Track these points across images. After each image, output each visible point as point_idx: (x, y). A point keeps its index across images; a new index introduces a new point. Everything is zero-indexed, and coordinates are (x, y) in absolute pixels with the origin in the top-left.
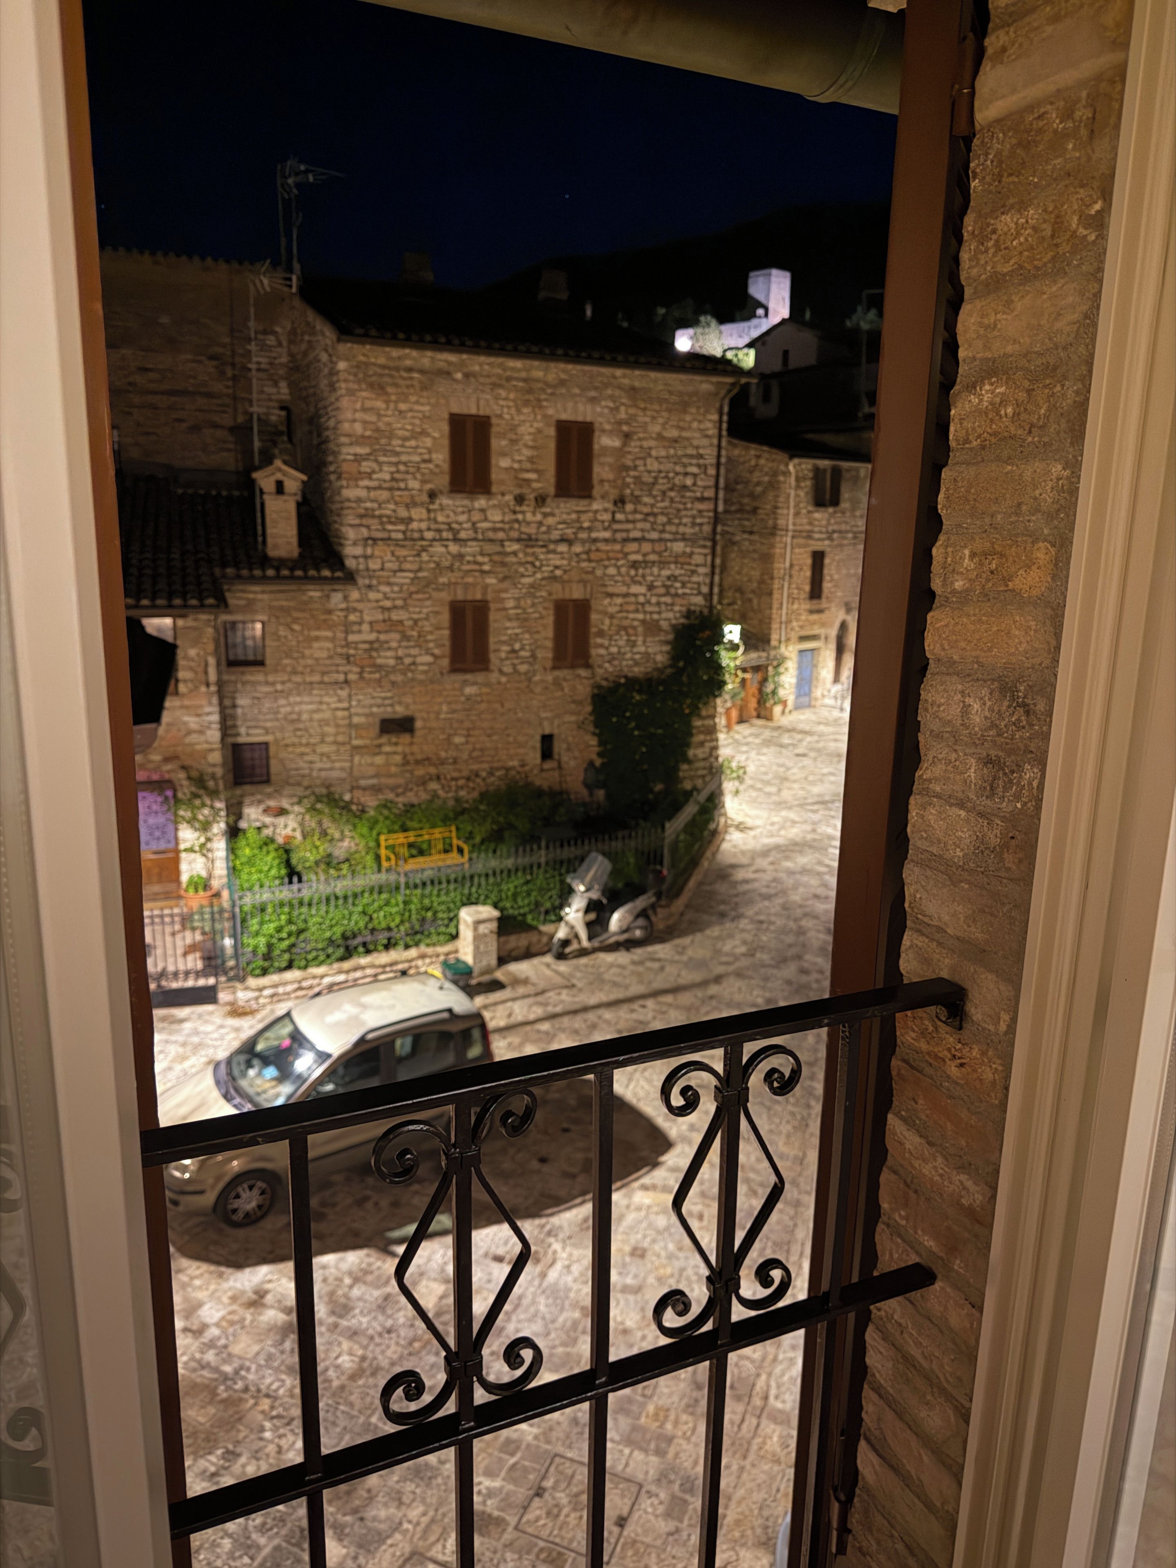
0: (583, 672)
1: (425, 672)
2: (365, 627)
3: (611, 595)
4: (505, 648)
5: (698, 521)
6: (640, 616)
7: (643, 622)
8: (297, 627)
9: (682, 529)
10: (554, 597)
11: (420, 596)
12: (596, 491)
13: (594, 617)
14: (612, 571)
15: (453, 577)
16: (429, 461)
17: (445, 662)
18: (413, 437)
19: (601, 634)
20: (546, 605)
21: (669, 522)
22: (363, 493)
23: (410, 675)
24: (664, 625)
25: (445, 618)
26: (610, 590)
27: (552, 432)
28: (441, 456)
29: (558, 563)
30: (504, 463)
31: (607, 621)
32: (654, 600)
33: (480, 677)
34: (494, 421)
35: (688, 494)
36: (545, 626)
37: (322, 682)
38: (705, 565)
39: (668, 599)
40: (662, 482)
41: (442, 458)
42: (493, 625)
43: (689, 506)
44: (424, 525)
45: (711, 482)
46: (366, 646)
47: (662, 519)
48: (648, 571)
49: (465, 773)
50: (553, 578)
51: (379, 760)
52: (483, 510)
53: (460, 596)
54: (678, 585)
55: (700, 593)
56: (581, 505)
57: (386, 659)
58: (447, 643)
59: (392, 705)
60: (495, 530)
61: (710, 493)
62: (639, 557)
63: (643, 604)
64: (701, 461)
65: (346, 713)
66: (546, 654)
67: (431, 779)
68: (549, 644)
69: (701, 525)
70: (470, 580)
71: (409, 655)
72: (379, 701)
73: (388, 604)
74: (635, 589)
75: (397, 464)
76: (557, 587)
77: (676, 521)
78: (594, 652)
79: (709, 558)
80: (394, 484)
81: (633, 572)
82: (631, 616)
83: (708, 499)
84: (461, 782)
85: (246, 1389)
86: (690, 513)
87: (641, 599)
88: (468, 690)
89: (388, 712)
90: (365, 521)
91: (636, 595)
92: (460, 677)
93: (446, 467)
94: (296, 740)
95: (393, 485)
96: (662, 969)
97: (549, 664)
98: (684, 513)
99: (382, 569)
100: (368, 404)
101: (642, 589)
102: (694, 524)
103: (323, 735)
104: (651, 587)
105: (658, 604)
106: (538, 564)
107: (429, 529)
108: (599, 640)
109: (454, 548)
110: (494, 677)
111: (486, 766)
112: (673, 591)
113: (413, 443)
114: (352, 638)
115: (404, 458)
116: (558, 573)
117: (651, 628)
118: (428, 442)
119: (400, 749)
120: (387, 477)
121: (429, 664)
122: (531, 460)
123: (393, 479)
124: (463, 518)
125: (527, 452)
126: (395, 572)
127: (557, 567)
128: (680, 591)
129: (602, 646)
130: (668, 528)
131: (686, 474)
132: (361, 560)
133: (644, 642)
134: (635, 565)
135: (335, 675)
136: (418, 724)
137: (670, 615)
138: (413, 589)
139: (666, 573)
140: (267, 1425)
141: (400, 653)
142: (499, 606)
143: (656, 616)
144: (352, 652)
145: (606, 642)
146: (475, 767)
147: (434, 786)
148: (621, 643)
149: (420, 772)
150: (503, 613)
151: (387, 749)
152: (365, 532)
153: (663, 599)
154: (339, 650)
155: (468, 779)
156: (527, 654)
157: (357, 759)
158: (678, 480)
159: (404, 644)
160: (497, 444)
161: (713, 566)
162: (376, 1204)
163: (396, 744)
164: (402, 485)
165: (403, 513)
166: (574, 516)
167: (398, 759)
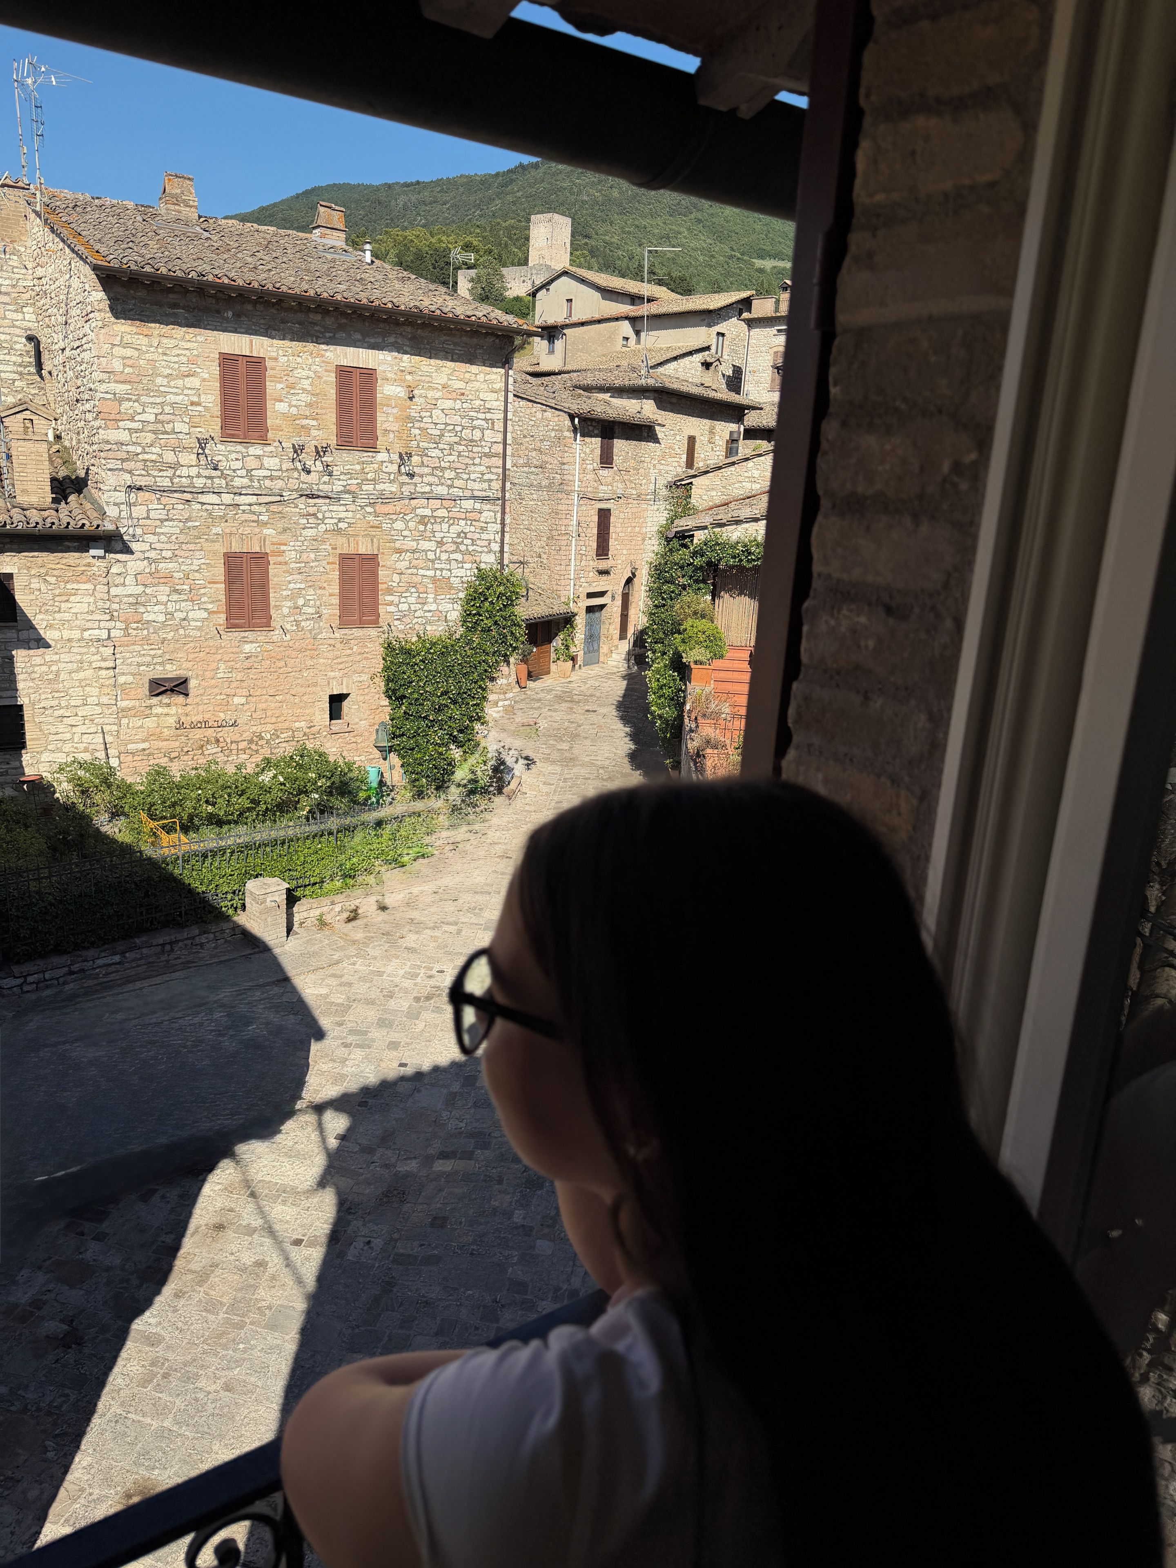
0: (373, 632)
1: (199, 629)
2: (130, 580)
3: (400, 551)
4: (289, 604)
5: (486, 477)
6: (431, 573)
7: (434, 580)
8: (52, 580)
9: (471, 485)
10: (339, 551)
11: (192, 547)
12: (381, 443)
13: (381, 573)
14: (399, 525)
15: (228, 527)
16: (198, 404)
17: (222, 618)
18: (178, 377)
19: (390, 591)
20: (331, 559)
21: (458, 477)
22: (124, 436)
23: (181, 632)
24: (455, 581)
25: (219, 571)
26: (398, 545)
27: (332, 378)
28: (211, 398)
29: (343, 515)
30: (282, 407)
31: (396, 578)
32: (444, 556)
33: (261, 636)
34: (269, 364)
35: (475, 449)
36: (329, 581)
37: (81, 639)
38: (495, 523)
39: (458, 556)
40: (449, 438)
41: (212, 399)
42: (273, 581)
43: (477, 461)
44: (194, 471)
45: (499, 437)
46: (132, 600)
47: (449, 474)
48: (437, 527)
49: (247, 735)
50: (338, 531)
51: (150, 723)
52: (258, 457)
53: (236, 548)
54: (469, 542)
55: (490, 551)
56: (366, 456)
57: (155, 614)
58: (223, 598)
59: (162, 664)
60: (271, 477)
61: (499, 448)
62: (427, 512)
63: (433, 561)
64: (489, 416)
65: (111, 673)
66: (331, 610)
67: (208, 742)
68: (336, 601)
69: (490, 481)
70: (247, 531)
71: (179, 610)
72: (149, 659)
73: (153, 555)
74: (425, 545)
75: (162, 404)
76: (341, 541)
77: (465, 477)
78: (382, 610)
79: (499, 515)
80: (159, 426)
81: (422, 528)
82: (421, 572)
83: (496, 455)
84: (242, 745)
85: (25, 1409)
86: (478, 469)
87: (431, 555)
88: (247, 648)
89: (159, 672)
90: (127, 465)
91: (426, 551)
92: (237, 635)
93: (217, 410)
94: (55, 703)
95: (159, 428)
96: (459, 932)
97: (336, 623)
98: (472, 468)
99: (148, 518)
100: (127, 338)
101: (432, 545)
102: (482, 480)
103: (85, 698)
104: (440, 543)
105: (449, 561)
106: (320, 516)
107: (199, 476)
108: (389, 598)
109: (227, 498)
110: (276, 635)
111: (270, 727)
112: (462, 548)
113: (180, 383)
114: (114, 591)
115: (171, 398)
116: (342, 525)
117: (441, 585)
118: (195, 382)
119: (173, 710)
120: (152, 418)
121: (204, 620)
122: (310, 405)
123: (157, 421)
124: (238, 465)
125: (306, 398)
126: (162, 521)
127: (340, 520)
128: (471, 548)
129: (391, 604)
130: (457, 483)
131: (474, 428)
132: (123, 507)
133: (435, 599)
134: (423, 520)
135: (97, 632)
136: (192, 683)
137: (461, 573)
138: (182, 538)
139: (455, 529)
140: (50, 1444)
141: (171, 607)
142: (280, 559)
143: (446, 573)
144: (115, 606)
145: (396, 600)
146: (258, 729)
147: (211, 749)
148: (412, 600)
149: (198, 734)
150: (284, 567)
151: (158, 710)
152: (127, 479)
153: (453, 556)
154: (100, 604)
155: (251, 741)
156: (311, 610)
157: (124, 721)
158: (466, 433)
159: (175, 597)
160: (273, 388)
161: (503, 524)
162: (163, 1197)
163: (168, 705)
164: (168, 427)
165: (169, 457)
166: (358, 467)
167: (171, 721)
